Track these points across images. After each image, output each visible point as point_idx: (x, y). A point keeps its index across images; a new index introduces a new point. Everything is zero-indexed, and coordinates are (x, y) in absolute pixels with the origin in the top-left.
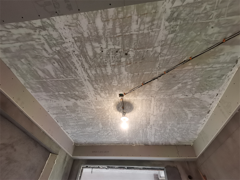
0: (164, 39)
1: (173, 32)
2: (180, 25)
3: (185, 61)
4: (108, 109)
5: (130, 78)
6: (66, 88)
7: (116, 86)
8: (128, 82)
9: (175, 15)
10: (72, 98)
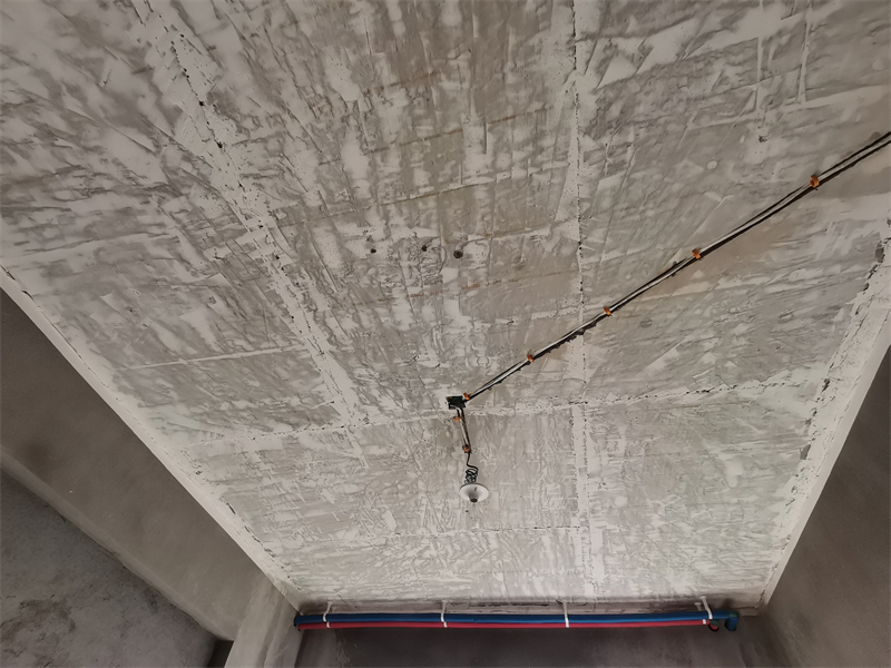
0: (585, 193)
1: (615, 168)
2: (639, 144)
3: (675, 265)
4: (413, 455)
5: (482, 337)
6: (257, 384)
7: (433, 369)
8: (476, 352)
9: (615, 111)
10: (279, 420)
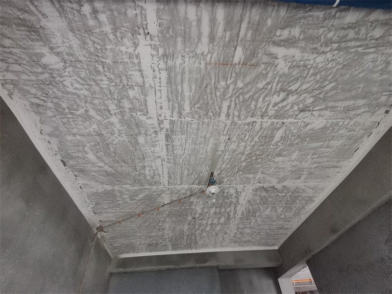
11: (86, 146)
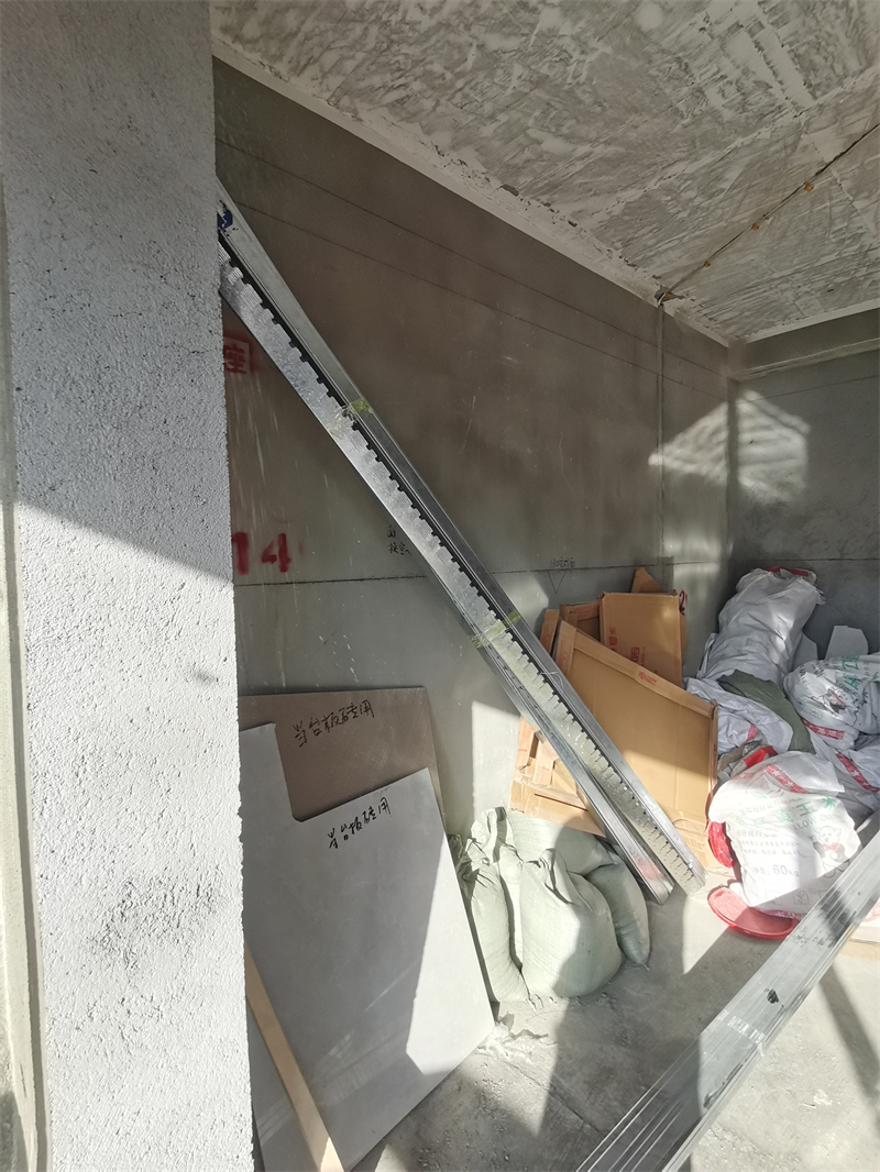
11: (528, 128)
